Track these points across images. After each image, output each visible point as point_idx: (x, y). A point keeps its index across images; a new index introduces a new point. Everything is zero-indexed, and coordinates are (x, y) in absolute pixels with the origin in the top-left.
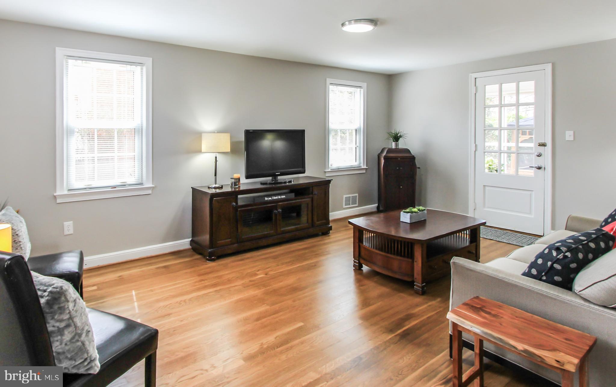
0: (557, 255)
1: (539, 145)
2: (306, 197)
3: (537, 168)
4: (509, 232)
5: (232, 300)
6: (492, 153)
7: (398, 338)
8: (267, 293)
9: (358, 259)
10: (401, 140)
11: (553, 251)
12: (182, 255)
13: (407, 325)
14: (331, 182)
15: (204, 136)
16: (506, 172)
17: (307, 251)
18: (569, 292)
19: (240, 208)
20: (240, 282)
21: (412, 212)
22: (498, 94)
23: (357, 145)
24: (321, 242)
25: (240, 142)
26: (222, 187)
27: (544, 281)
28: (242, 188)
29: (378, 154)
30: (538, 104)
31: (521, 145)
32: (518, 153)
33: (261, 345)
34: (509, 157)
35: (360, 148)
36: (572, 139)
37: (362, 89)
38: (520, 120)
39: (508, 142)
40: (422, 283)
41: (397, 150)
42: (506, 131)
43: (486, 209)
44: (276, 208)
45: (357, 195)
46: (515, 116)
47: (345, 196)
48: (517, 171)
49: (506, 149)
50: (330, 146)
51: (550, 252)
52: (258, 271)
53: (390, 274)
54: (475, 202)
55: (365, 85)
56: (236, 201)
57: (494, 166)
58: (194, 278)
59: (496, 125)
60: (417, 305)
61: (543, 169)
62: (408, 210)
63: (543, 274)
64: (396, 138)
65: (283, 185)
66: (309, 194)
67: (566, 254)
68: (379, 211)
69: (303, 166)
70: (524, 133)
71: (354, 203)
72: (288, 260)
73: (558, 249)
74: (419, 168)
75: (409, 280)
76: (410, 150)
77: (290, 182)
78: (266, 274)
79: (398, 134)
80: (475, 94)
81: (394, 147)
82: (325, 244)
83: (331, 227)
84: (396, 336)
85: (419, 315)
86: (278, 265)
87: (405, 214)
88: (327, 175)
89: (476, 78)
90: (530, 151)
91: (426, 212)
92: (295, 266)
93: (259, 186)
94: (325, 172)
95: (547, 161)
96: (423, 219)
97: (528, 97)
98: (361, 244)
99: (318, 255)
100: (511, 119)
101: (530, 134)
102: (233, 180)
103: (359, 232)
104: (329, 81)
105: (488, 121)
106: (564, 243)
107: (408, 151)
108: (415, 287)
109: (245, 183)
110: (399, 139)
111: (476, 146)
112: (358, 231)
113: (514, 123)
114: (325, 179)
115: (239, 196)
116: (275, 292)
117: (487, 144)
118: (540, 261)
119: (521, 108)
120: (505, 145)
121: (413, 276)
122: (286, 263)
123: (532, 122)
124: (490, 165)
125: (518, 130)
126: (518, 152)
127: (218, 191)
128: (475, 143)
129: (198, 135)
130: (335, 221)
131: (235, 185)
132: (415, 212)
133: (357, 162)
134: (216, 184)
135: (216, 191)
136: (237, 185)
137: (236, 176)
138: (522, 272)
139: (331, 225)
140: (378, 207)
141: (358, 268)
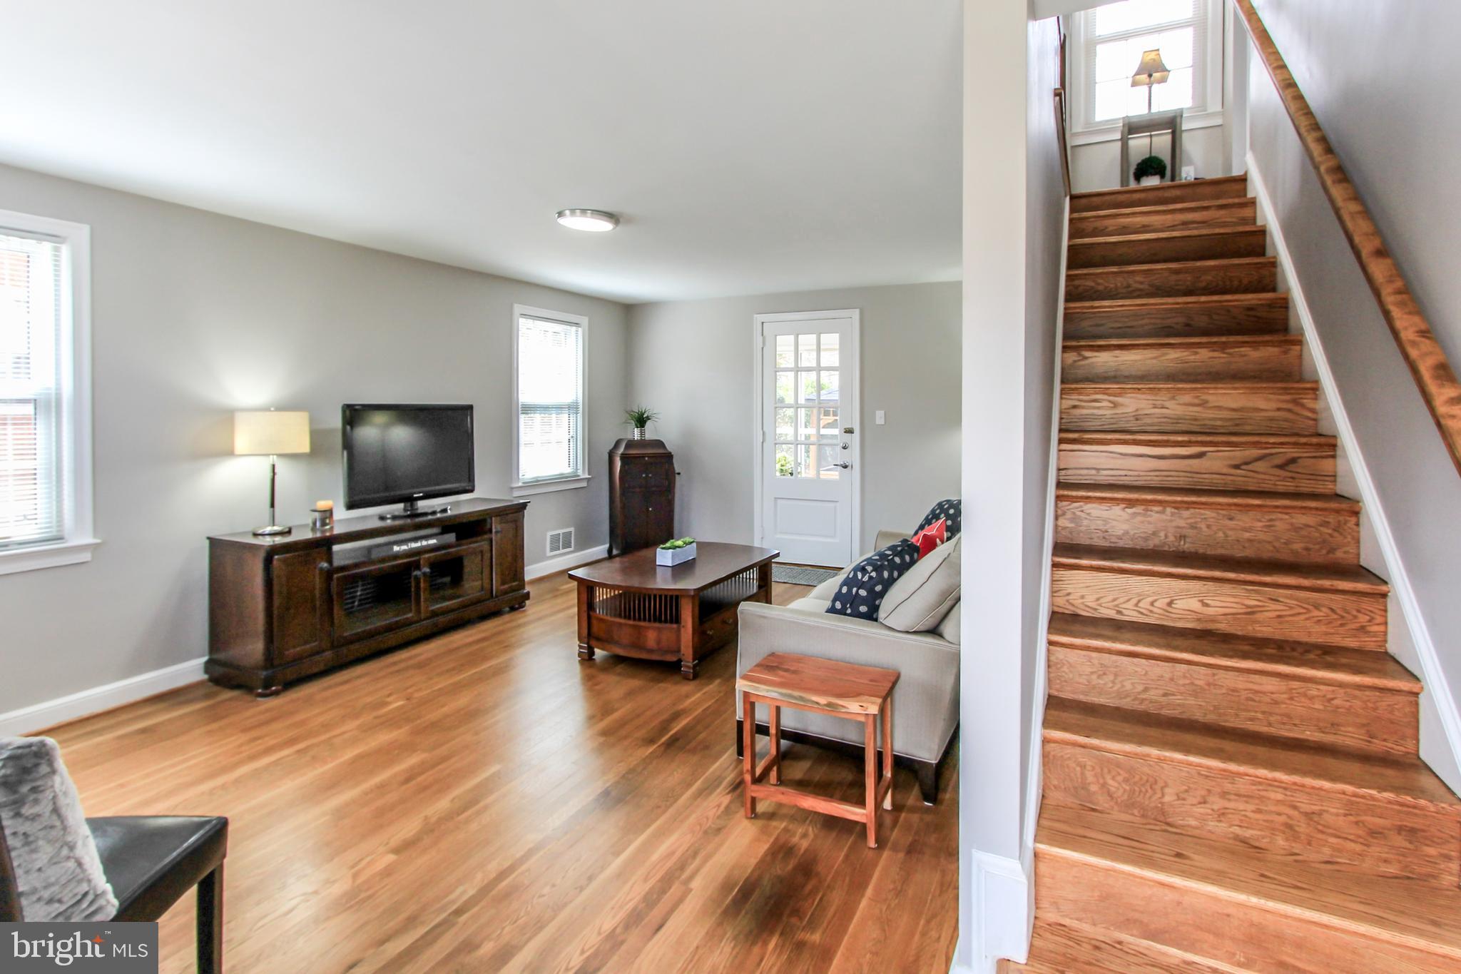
0: (862, 578)
1: (845, 432)
2: (479, 538)
3: (843, 467)
4: (809, 568)
5: (342, 760)
6: (784, 446)
7: (663, 748)
8: (418, 732)
9: (586, 640)
10: (649, 424)
11: (858, 573)
12: (182, 698)
13: (676, 727)
14: (527, 508)
15: (240, 419)
16: (804, 475)
17: (485, 644)
18: (875, 623)
19: (337, 572)
20: (351, 725)
21: (675, 547)
22: (792, 348)
23: (571, 433)
24: (514, 624)
25: (331, 431)
26: (289, 532)
27: (849, 615)
28: (338, 530)
29: (608, 451)
30: (842, 369)
31: (823, 431)
32: (820, 445)
33: (425, 820)
34: (807, 451)
35: (577, 439)
36: (883, 423)
37: (580, 329)
38: (821, 392)
39: (806, 427)
40: (694, 660)
41: (643, 443)
42: (803, 409)
43: (778, 536)
44: (417, 565)
45: (572, 529)
46: (815, 384)
47: (550, 534)
48: (818, 474)
49: (803, 439)
50: (520, 437)
51: (855, 575)
52: (389, 695)
53: (644, 656)
54: (762, 526)
55: (585, 321)
56: (329, 556)
57: (788, 467)
58: (233, 738)
59: (790, 400)
60: (687, 696)
61: (849, 468)
62: (668, 545)
63: (848, 606)
64: (641, 421)
65: (430, 517)
66: (485, 533)
67: (872, 574)
68: (610, 556)
69: (471, 479)
70: (827, 414)
71: (567, 545)
72: (451, 665)
73: (863, 570)
74: (679, 474)
75: (673, 659)
76: (665, 443)
77: (445, 511)
78: (408, 699)
79: (643, 414)
80: (763, 348)
81: (637, 436)
82: (519, 626)
83: (528, 593)
84: (659, 746)
85: (690, 710)
86: (431, 679)
87: (664, 551)
88: (516, 494)
89: (763, 323)
90: (835, 441)
91: (694, 545)
92: (467, 674)
93: (378, 524)
94: (512, 488)
95: (854, 456)
96: (691, 558)
97: (831, 358)
98: (591, 613)
99: (507, 647)
100: (810, 390)
101: (835, 414)
102: (317, 515)
103: (587, 588)
104: (518, 309)
105: (780, 393)
106: (870, 561)
107: (660, 444)
108: (682, 669)
109: (344, 519)
110: (645, 422)
111: (764, 433)
112: (586, 590)
113: (814, 396)
114: (512, 501)
115: (336, 548)
116: (434, 726)
117: (779, 431)
118: (845, 590)
119: (822, 373)
120: (803, 431)
121: (679, 651)
122: (448, 671)
123: (836, 396)
124: (782, 466)
125: (820, 408)
126: (821, 443)
127: (279, 540)
128: (762, 429)
129: (227, 416)
130: (534, 582)
131: (324, 524)
132: (679, 547)
133: (571, 467)
134: (274, 525)
135: (274, 541)
136: (326, 524)
137: (323, 504)
138: (825, 609)
139: (527, 589)
140: (610, 551)
141: (587, 658)
